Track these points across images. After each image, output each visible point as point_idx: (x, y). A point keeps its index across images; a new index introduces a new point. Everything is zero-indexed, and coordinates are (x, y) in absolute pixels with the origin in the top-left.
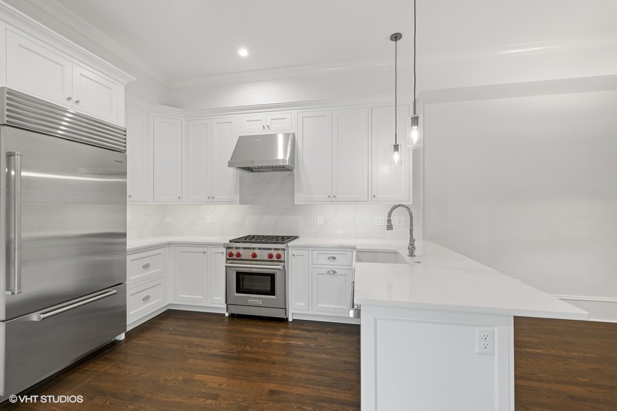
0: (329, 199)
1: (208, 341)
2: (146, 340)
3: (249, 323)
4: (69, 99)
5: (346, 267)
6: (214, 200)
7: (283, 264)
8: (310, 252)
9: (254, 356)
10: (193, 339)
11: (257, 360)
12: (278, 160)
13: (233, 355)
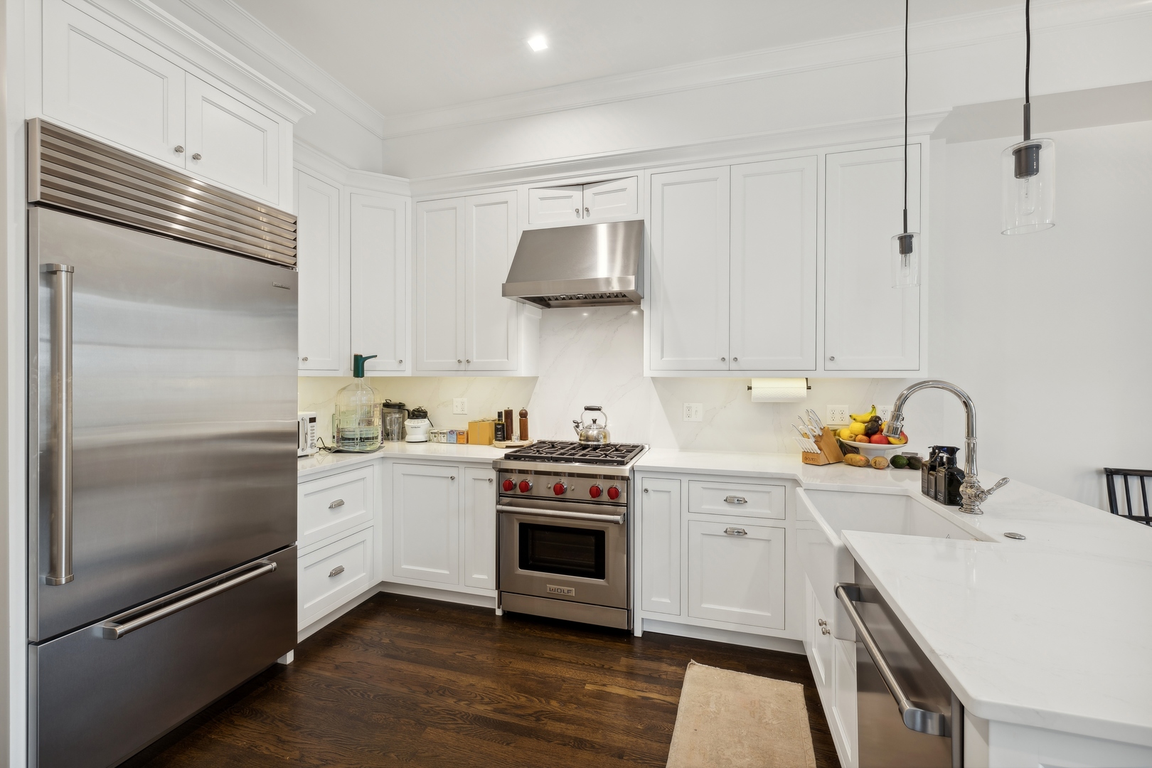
0: (723, 366)
1: (465, 680)
2: (337, 667)
3: (549, 635)
4: (178, 150)
5: (771, 523)
6: (471, 367)
7: (624, 510)
8: (685, 485)
9: (571, 730)
10: (431, 672)
11: (580, 744)
12: (595, 281)
13: (524, 723)
